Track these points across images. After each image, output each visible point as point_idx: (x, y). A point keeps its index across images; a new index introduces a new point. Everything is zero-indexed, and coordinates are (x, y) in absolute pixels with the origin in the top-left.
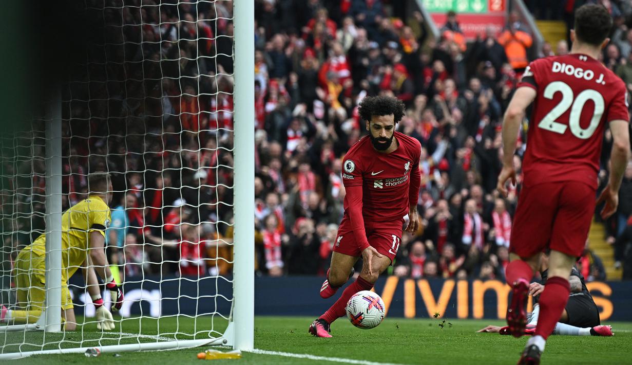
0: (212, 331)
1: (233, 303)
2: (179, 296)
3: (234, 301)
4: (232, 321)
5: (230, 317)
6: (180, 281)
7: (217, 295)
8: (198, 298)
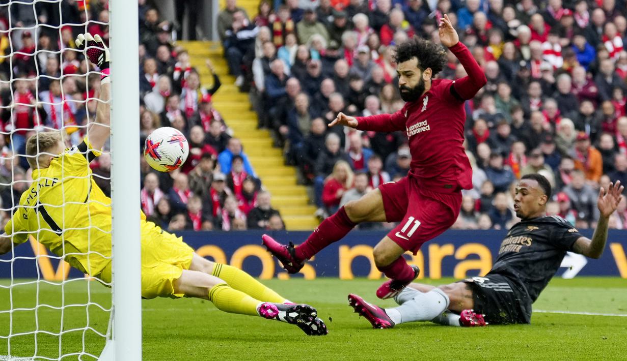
0: (83, 353)
1: (111, 313)
2: (38, 306)
3: (114, 311)
4: (111, 338)
5: (108, 334)
6: (38, 285)
7: (89, 303)
8: (63, 308)
